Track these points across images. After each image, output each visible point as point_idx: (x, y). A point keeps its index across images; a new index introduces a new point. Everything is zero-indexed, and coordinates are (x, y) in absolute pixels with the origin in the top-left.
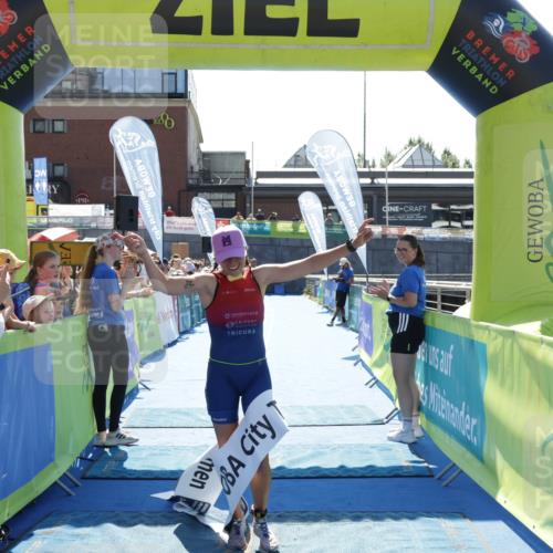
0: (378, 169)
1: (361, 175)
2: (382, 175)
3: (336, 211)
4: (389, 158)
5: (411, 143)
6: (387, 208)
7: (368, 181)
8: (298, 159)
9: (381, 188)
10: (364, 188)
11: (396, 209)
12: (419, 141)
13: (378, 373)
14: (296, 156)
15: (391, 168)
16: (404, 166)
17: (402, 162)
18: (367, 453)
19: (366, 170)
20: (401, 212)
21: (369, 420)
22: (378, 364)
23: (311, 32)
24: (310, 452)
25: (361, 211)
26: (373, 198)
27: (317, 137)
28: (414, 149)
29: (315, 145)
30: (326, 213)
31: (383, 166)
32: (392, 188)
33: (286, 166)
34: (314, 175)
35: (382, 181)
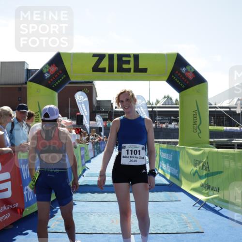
0: (154, 106)
1: (149, 108)
2: (155, 107)
4: (158, 102)
5: (165, 97)
6: (157, 118)
7: (151, 109)
9: (155, 112)
10: (149, 112)
11: (160, 118)
12: (168, 96)
15: (158, 105)
17: (162, 104)
19: (150, 106)
20: (162, 120)
23: (135, 71)
26: (152, 114)
28: (166, 99)
31: (156, 105)
32: (159, 112)
35: (155, 109)
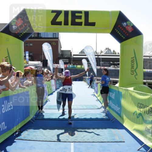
0: (99, 54)
1: (96, 55)
2: (100, 55)
3: (90, 63)
4: (102, 52)
5: (106, 49)
6: (101, 63)
7: (97, 57)
8: (82, 52)
9: (100, 58)
10: (96, 58)
11: (103, 63)
12: (108, 48)
13: (99, 98)
14: (82, 51)
15: (102, 54)
16: (105, 54)
17: (104, 53)
18: (96, 115)
19: (97, 54)
20: (104, 64)
21: (97, 108)
22: (99, 96)
23: (85, 25)
24: (84, 115)
25: (95, 63)
26: (98, 61)
27: (86, 47)
29: (86, 49)
30: (88, 63)
31: (100, 54)
32: (102, 58)
33: (79, 53)
34: (85, 55)
35: (100, 57)
